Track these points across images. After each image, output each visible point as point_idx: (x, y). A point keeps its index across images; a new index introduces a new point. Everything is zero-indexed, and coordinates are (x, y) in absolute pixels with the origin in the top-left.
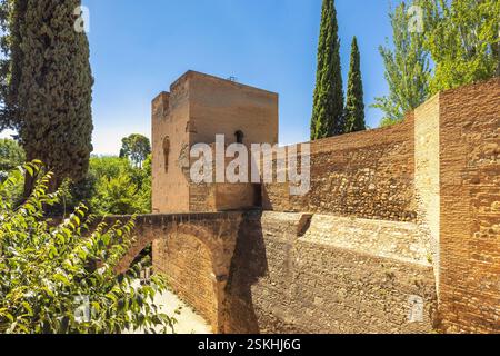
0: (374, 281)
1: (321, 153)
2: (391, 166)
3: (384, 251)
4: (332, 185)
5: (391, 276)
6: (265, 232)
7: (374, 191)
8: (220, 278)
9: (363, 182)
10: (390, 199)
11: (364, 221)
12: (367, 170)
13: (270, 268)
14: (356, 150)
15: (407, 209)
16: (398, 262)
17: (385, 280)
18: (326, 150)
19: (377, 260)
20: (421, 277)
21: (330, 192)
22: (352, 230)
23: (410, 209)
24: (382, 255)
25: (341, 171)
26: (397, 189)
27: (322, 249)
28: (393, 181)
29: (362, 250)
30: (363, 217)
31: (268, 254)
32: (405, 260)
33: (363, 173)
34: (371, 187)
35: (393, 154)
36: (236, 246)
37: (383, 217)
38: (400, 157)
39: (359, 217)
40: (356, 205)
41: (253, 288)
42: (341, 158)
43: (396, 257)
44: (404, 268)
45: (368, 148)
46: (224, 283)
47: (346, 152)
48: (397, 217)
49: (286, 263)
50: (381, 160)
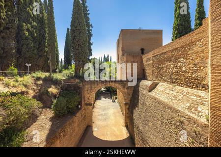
0: (173, 122)
1: (162, 53)
2: (194, 56)
3: (181, 107)
4: (167, 68)
5: (182, 122)
6: (140, 89)
7: (185, 71)
8: (126, 104)
9: (180, 66)
10: (193, 76)
11: (179, 88)
12: (182, 59)
13: (139, 104)
14: (177, 49)
15: (203, 82)
16: (187, 115)
17: (178, 124)
18: (164, 51)
19: (177, 111)
20: (199, 129)
21: (166, 72)
22: (172, 92)
23: (205, 83)
24: (179, 109)
25: (170, 61)
26: (197, 70)
27: (155, 99)
28: (195, 65)
29: (170, 104)
30: (179, 86)
31: (140, 98)
32: (191, 115)
33: (180, 61)
34: (184, 69)
35: (196, 48)
36: (133, 93)
37: (189, 87)
38: (199, 49)
39: (178, 85)
40: (177, 79)
41: (134, 111)
42: (170, 54)
43: (187, 112)
44: (190, 120)
45: (182, 47)
46: (128, 106)
47: (172, 51)
48: (197, 88)
49: (143, 103)
50: (189, 52)
